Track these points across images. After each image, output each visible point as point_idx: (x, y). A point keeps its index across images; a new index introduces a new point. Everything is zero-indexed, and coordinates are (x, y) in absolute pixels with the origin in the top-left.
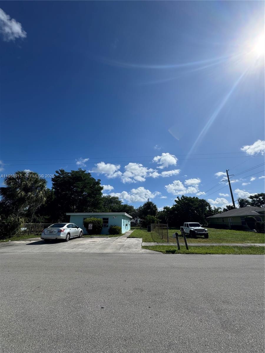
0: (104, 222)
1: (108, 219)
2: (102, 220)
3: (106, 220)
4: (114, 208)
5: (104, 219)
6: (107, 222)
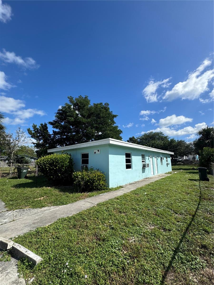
0: (83, 162)
1: (87, 156)
3: (85, 158)
6: (87, 162)
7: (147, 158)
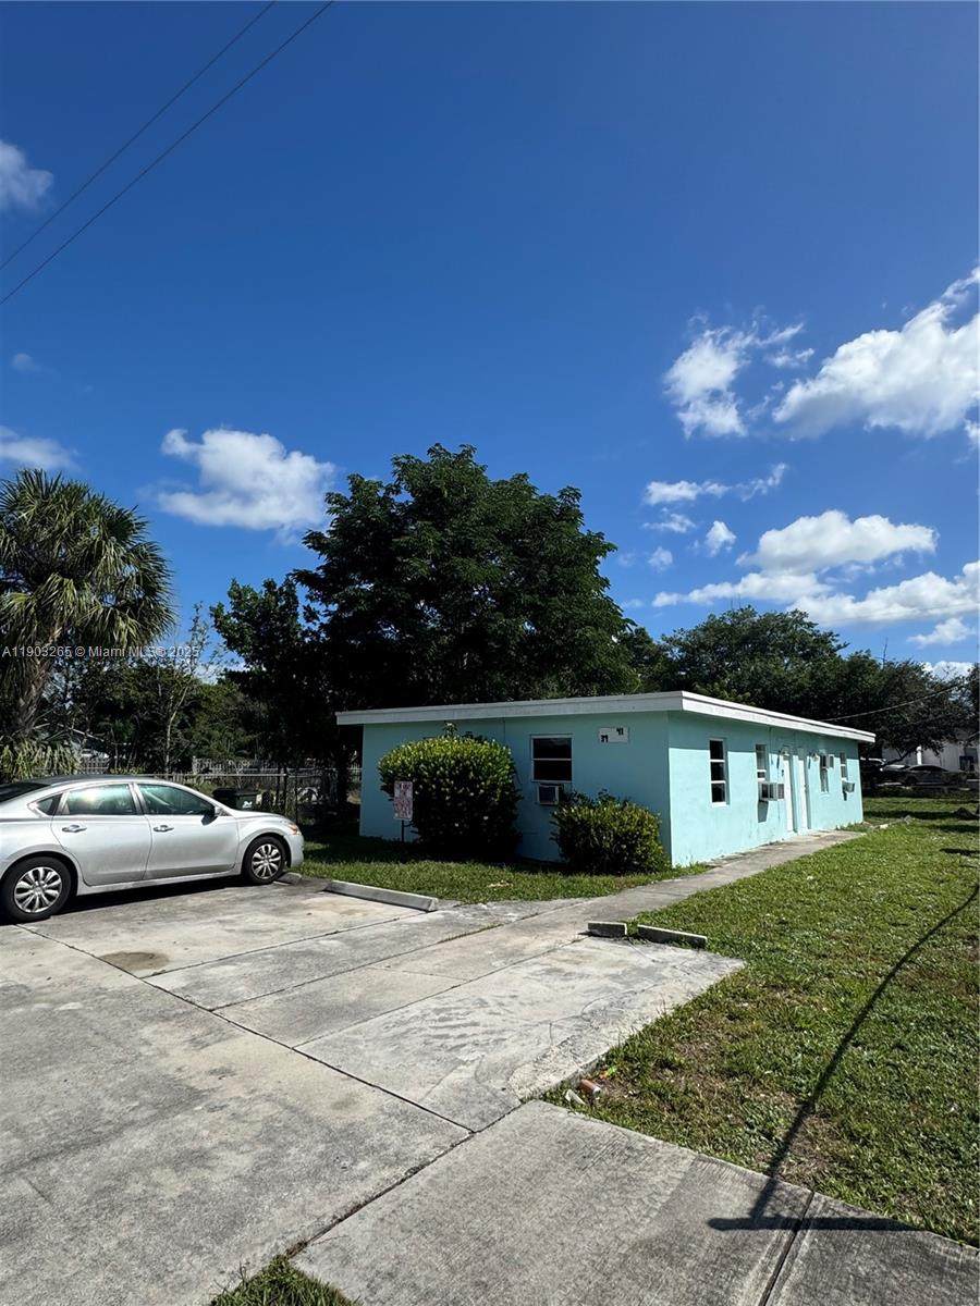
0: (542, 771)
1: (564, 748)
2: (527, 750)
3: (553, 757)
4: (780, 682)
5: (543, 747)
6: (565, 771)
7: (773, 757)
